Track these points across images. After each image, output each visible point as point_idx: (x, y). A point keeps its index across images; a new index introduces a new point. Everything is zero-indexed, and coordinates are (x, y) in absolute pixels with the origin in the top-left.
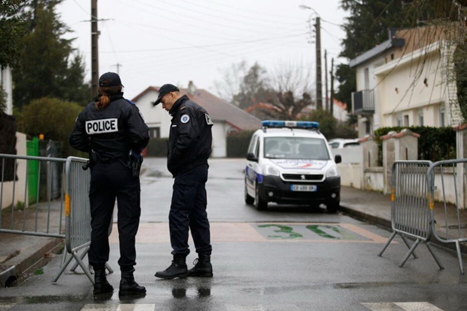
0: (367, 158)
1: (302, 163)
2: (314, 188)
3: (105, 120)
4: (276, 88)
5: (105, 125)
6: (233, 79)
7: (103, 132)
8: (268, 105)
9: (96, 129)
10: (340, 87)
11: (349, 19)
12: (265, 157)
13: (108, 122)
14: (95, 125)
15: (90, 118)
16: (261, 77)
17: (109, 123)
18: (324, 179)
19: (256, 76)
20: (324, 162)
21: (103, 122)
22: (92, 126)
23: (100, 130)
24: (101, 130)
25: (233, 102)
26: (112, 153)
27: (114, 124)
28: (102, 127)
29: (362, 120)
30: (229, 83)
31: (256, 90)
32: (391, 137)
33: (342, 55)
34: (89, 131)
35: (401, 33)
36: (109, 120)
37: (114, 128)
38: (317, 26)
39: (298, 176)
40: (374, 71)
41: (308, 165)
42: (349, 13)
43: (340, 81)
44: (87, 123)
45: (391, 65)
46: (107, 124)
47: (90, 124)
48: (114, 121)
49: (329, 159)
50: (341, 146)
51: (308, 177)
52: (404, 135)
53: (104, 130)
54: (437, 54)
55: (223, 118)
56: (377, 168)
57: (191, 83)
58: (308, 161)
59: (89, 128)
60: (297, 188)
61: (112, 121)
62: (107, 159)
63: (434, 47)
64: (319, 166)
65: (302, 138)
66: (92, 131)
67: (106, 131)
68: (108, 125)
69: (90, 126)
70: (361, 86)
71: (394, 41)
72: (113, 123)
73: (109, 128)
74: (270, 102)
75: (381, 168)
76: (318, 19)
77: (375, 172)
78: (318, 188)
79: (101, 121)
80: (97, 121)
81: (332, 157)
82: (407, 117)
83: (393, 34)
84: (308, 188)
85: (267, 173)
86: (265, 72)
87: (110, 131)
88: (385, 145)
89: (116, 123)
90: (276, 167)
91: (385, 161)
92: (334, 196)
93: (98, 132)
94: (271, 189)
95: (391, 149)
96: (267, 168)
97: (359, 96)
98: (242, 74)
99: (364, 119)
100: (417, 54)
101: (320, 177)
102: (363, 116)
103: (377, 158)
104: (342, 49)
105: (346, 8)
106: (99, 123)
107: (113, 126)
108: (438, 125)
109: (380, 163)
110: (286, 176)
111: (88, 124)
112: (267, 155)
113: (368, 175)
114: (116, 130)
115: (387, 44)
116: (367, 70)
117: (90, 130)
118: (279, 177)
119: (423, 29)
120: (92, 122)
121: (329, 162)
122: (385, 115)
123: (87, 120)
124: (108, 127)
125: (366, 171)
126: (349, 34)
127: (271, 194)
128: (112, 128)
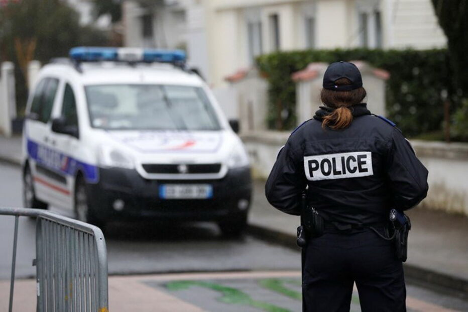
0: (246, 113)
1: (176, 139)
2: (205, 192)
3: (346, 155)
5: (345, 164)
7: (342, 176)
9: (326, 170)
12: (93, 127)
13: (351, 158)
14: (326, 165)
15: (312, 151)
17: (354, 160)
21: (343, 158)
22: (319, 166)
23: (336, 173)
24: (339, 173)
26: (357, 217)
27: (364, 163)
28: (339, 168)
34: (312, 175)
36: (355, 155)
37: (366, 170)
39: (172, 168)
41: (189, 144)
44: (306, 159)
46: (351, 161)
47: (315, 162)
48: (365, 156)
49: (220, 127)
51: (194, 168)
53: (344, 173)
59: (311, 170)
60: (173, 191)
61: (359, 157)
62: (349, 227)
66: (318, 175)
67: (348, 175)
68: (353, 164)
69: (314, 165)
72: (362, 160)
73: (355, 168)
78: (215, 191)
79: (338, 157)
80: (330, 157)
84: (195, 192)
85: (106, 162)
87: (357, 174)
89: (369, 160)
90: (126, 149)
93: (332, 176)
96: (106, 151)
101: (215, 168)
103: (265, 112)
106: (334, 160)
107: (363, 167)
110: (149, 168)
111: (310, 162)
114: (370, 172)
117: (314, 173)
118: (135, 171)
120: (319, 158)
121: (223, 134)
123: (308, 155)
124: (352, 168)
127: (119, 205)
128: (361, 170)
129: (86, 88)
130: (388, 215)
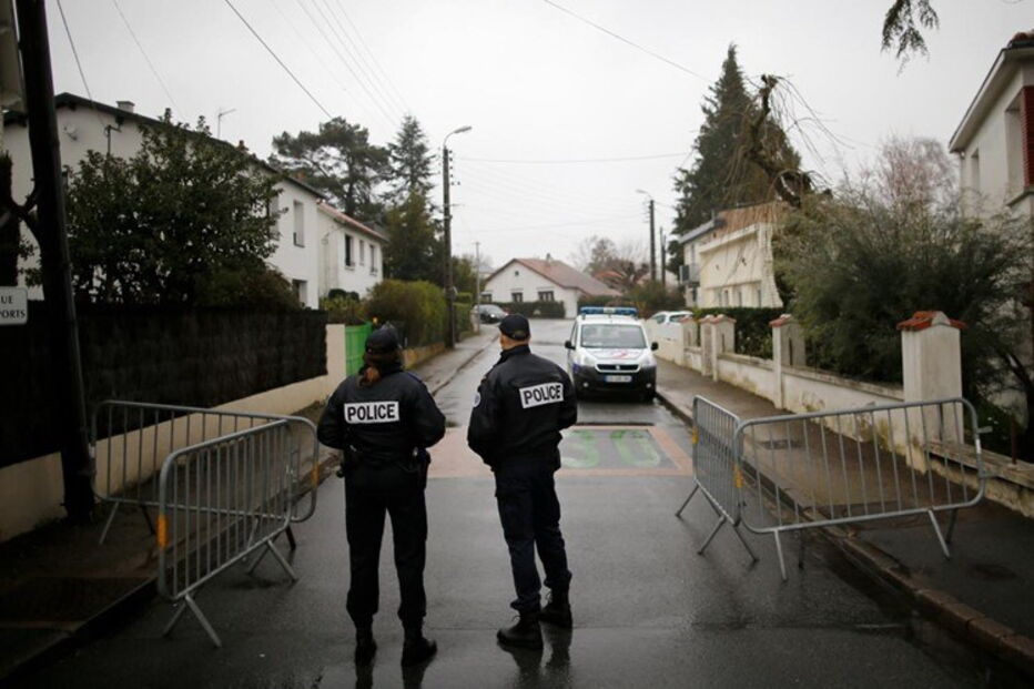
0: (687, 337)
1: (617, 353)
2: (628, 379)
3: (378, 404)
4: (620, 257)
5: (377, 411)
6: (586, 251)
7: (374, 421)
8: (613, 273)
9: (362, 415)
10: (672, 260)
11: (681, 200)
12: (582, 346)
13: (383, 406)
14: (362, 411)
15: (352, 399)
16: (609, 248)
17: (385, 408)
18: (638, 369)
19: (605, 248)
20: (639, 351)
21: (375, 406)
22: (356, 412)
23: (369, 418)
24: (371, 418)
25: (586, 270)
27: (392, 410)
28: (372, 414)
29: (689, 291)
30: (583, 253)
31: (605, 259)
32: (707, 321)
33: (674, 232)
34: (350, 419)
35: (722, 215)
36: (385, 404)
37: (393, 417)
38: (652, 207)
39: (613, 367)
40: (699, 248)
41: (624, 355)
42: (681, 195)
43: (672, 254)
44: (347, 406)
45: (714, 244)
46: (382, 409)
47: (353, 408)
48: (393, 405)
49: (645, 347)
50: (667, 320)
51: (623, 367)
52: (721, 321)
53: (376, 418)
54: (754, 236)
55: (574, 285)
56: (696, 349)
57: (548, 256)
58: (623, 351)
59: (350, 414)
60: (612, 378)
61: (389, 406)
63: (751, 229)
64: (633, 356)
65: (620, 326)
66: (355, 419)
67: (379, 420)
68: (383, 412)
69: (352, 411)
70: (688, 260)
71: (716, 222)
72: (391, 408)
73: (385, 415)
74: (614, 270)
75: (699, 349)
76: (652, 202)
77: (694, 353)
78: (633, 378)
79: (372, 405)
80: (365, 405)
81: (649, 345)
82: (727, 292)
83: (716, 215)
84: (623, 379)
85: (582, 363)
86: (612, 244)
87: (387, 420)
88: (703, 328)
89: (396, 408)
90: (591, 357)
91: (703, 343)
92: (649, 386)
93: (366, 421)
94: (585, 380)
95: (708, 332)
96: (583, 357)
97: (686, 269)
98: (593, 246)
99: (691, 289)
100: (736, 235)
101: (635, 367)
102: (690, 287)
103: (696, 338)
104: (674, 226)
105: (678, 190)
106: (368, 408)
107: (391, 413)
108: (755, 306)
109: (699, 343)
110: (601, 366)
111: (350, 409)
112: (585, 343)
113: (688, 354)
114: (397, 418)
115: (710, 224)
116: (693, 247)
117: (352, 417)
118: (594, 368)
119: (742, 210)
120: (356, 406)
121: (645, 350)
122: (708, 289)
123: (348, 402)
124: (382, 415)
125: (686, 350)
126: (680, 215)
127: (586, 385)
128: (390, 416)
129: (583, 326)
130: (412, 452)
